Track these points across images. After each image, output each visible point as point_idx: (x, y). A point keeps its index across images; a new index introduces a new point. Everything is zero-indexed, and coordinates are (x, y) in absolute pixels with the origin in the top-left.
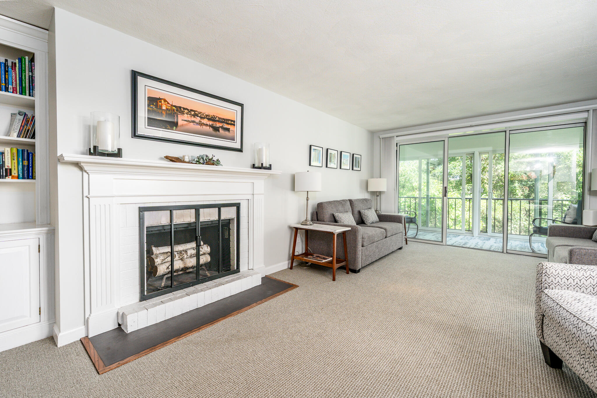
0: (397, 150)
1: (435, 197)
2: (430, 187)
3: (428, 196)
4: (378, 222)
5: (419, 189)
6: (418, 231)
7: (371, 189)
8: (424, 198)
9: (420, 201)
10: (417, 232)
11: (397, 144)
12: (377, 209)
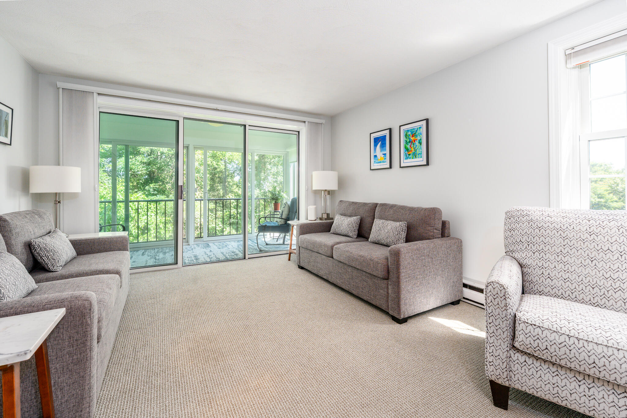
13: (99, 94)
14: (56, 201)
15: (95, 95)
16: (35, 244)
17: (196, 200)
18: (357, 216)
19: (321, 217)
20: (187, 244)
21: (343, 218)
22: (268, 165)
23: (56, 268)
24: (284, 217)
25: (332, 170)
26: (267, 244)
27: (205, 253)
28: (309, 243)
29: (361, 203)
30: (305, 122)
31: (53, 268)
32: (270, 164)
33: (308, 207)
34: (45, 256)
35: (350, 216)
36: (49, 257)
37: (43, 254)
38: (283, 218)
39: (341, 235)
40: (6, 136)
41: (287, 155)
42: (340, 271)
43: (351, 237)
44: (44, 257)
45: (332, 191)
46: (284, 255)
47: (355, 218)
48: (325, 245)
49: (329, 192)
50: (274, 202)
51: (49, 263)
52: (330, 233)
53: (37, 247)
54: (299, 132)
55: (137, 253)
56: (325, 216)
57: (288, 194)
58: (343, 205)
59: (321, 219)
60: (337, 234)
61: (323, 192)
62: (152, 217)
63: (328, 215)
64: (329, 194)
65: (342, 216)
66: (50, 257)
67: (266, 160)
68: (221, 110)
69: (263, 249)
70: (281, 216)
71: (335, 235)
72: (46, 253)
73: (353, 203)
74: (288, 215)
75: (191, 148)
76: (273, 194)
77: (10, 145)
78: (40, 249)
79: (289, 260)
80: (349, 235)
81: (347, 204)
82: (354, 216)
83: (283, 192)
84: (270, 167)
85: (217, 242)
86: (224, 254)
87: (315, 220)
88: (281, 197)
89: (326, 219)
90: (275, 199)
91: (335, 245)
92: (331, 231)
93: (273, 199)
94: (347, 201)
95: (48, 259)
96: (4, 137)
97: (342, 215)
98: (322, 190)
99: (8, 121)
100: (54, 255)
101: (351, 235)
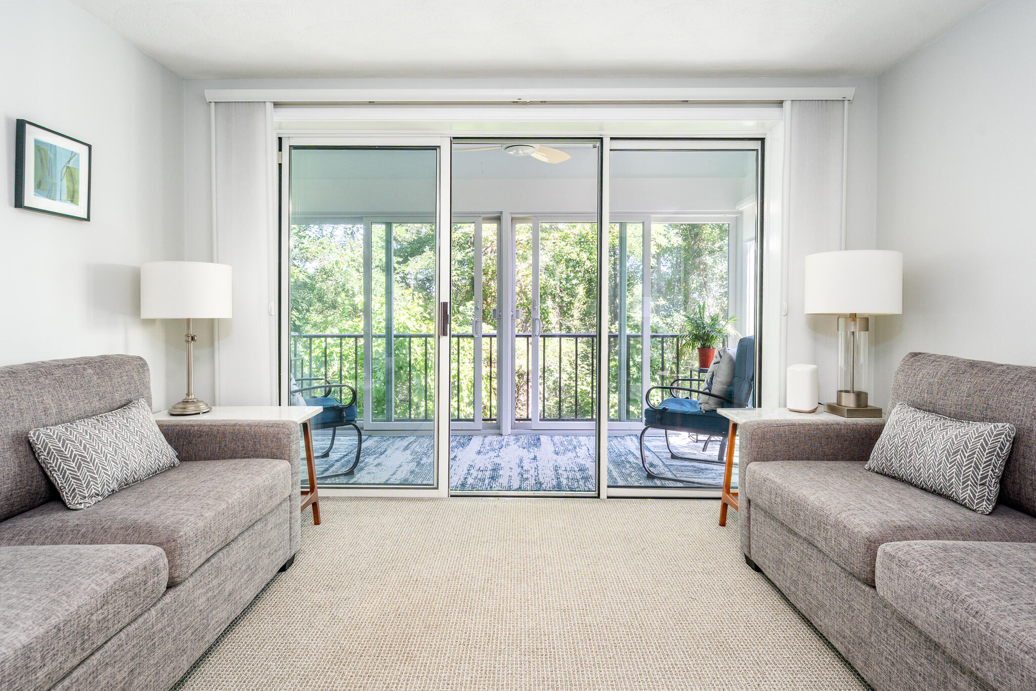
0: (280, 165)
1: (408, 332)
2: (395, 307)
3: (389, 328)
4: (172, 467)
5: (364, 312)
6: (364, 437)
7: (152, 309)
8: (380, 337)
9: (368, 346)
10: (360, 441)
11: (280, 139)
12: (188, 395)
13: (276, 104)
14: (187, 336)
15: (270, 106)
16: (37, 439)
17: (517, 336)
18: (993, 420)
19: (833, 400)
20: (497, 431)
21: (924, 420)
22: (707, 257)
23: (78, 499)
24: (717, 389)
25: (881, 245)
26: (674, 457)
27: (521, 461)
28: (779, 500)
29: (1017, 368)
30: (780, 103)
31: (73, 499)
32: (712, 252)
33: (788, 369)
34: (59, 470)
35: (959, 417)
36: (65, 472)
37: (54, 465)
38: (713, 392)
39: (916, 486)
40: (72, 201)
41: (738, 220)
42: (910, 661)
43: (964, 506)
44: (54, 470)
45: (877, 317)
46: (709, 502)
47: (986, 428)
48: (841, 529)
49: (866, 322)
50: (698, 345)
51: (65, 488)
52: (867, 466)
53: (40, 446)
54: (763, 140)
55: (401, 442)
56: (849, 401)
57: (739, 326)
58: (924, 371)
59: (833, 409)
60: (894, 478)
61: (842, 321)
62: (465, 364)
63: (861, 397)
64: (867, 330)
65: (920, 414)
66: (68, 472)
67: (703, 245)
68: (532, 103)
69: (660, 469)
70: (709, 388)
71: (887, 482)
72: (61, 463)
73: (973, 364)
74: (730, 384)
75: (506, 219)
76: (697, 327)
77: (88, 219)
78: (48, 453)
79: (723, 523)
80: (952, 492)
81: (944, 370)
82: (982, 420)
83: (726, 317)
84: (712, 260)
85: (558, 435)
86: (560, 471)
87: (813, 411)
88: (720, 332)
89: (851, 413)
90: (702, 338)
91: (883, 540)
92: (871, 463)
93: (696, 338)
94: (945, 358)
95: (63, 477)
96: (65, 202)
97: (918, 407)
98: (839, 316)
99: (77, 170)
100: (79, 469)
101: (964, 495)
